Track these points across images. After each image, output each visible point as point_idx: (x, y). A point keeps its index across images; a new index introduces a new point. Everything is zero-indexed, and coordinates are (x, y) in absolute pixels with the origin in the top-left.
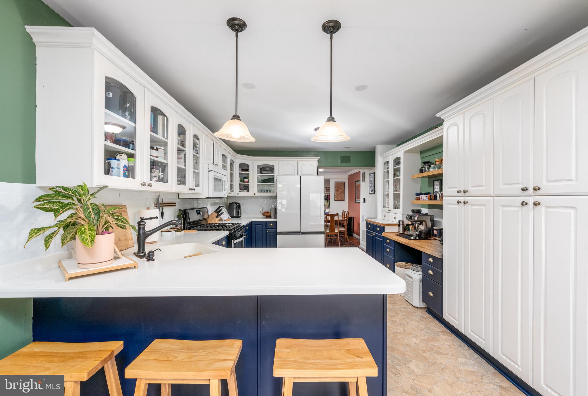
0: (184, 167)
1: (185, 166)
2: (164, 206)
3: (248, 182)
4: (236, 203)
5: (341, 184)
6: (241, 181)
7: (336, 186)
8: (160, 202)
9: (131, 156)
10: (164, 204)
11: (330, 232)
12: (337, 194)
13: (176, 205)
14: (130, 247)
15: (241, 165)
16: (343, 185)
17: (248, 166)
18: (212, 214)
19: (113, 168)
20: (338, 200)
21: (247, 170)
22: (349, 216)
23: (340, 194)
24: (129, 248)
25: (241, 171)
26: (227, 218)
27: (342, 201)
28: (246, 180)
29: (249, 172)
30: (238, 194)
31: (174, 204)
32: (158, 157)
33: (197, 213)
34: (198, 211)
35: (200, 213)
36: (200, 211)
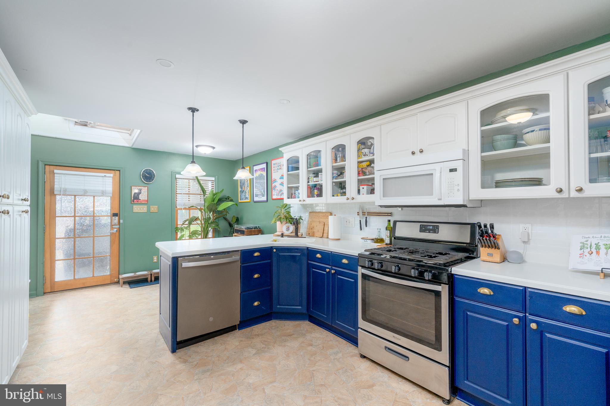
2: (368, 215)
8: (364, 210)
10: (368, 213)
13: (391, 215)
31: (387, 214)
32: (318, 181)
33: (423, 229)
34: (429, 227)
35: (435, 230)
36: (437, 227)
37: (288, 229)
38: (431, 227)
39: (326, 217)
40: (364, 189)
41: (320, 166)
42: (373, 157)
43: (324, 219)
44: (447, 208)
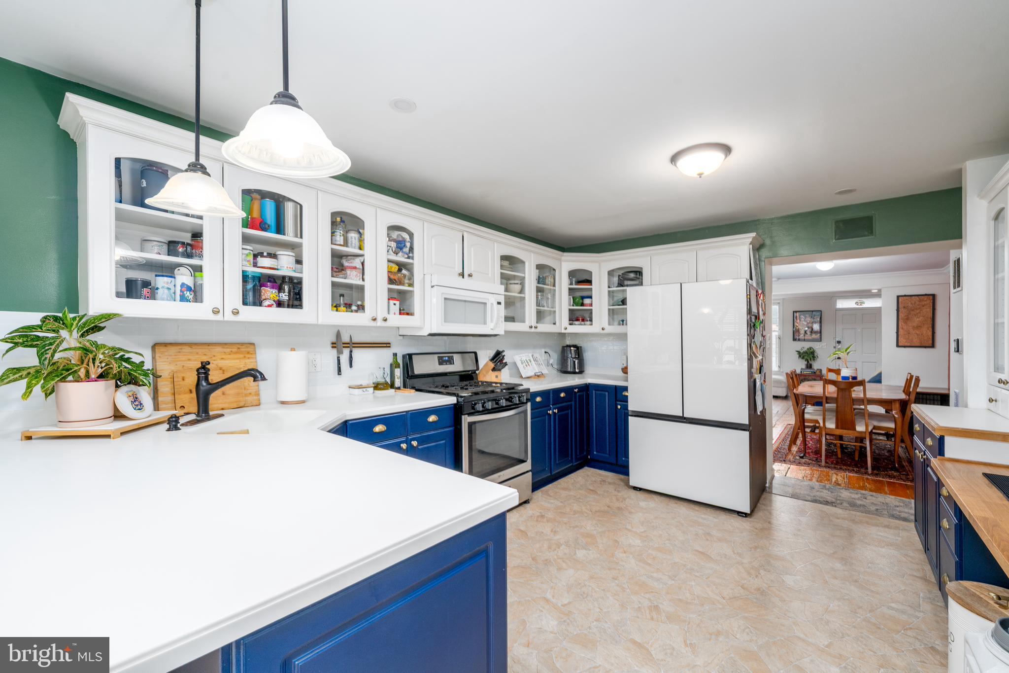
0: (360, 282)
1: (363, 280)
2: (353, 347)
3: (591, 305)
4: (575, 346)
5: (920, 301)
6: (575, 303)
7: (900, 306)
8: (345, 338)
9: (198, 269)
10: (353, 344)
11: (837, 427)
12: (905, 327)
13: (390, 347)
14: (251, 405)
15: (572, 274)
16: (929, 302)
17: (590, 273)
18: (486, 365)
19: (157, 289)
20: (909, 344)
21: (589, 282)
22: (918, 390)
23: (918, 327)
24: (248, 406)
25: (575, 285)
26: (534, 374)
27: (925, 347)
28: (587, 301)
29: (591, 285)
30: (566, 328)
31: (385, 345)
32: (277, 269)
33: (441, 362)
34: (444, 358)
35: (450, 361)
36: (452, 358)
37: (137, 403)
38: (447, 358)
39: (241, 356)
40: (395, 306)
41: (284, 234)
42: (407, 259)
43: (238, 361)
44: (445, 338)
